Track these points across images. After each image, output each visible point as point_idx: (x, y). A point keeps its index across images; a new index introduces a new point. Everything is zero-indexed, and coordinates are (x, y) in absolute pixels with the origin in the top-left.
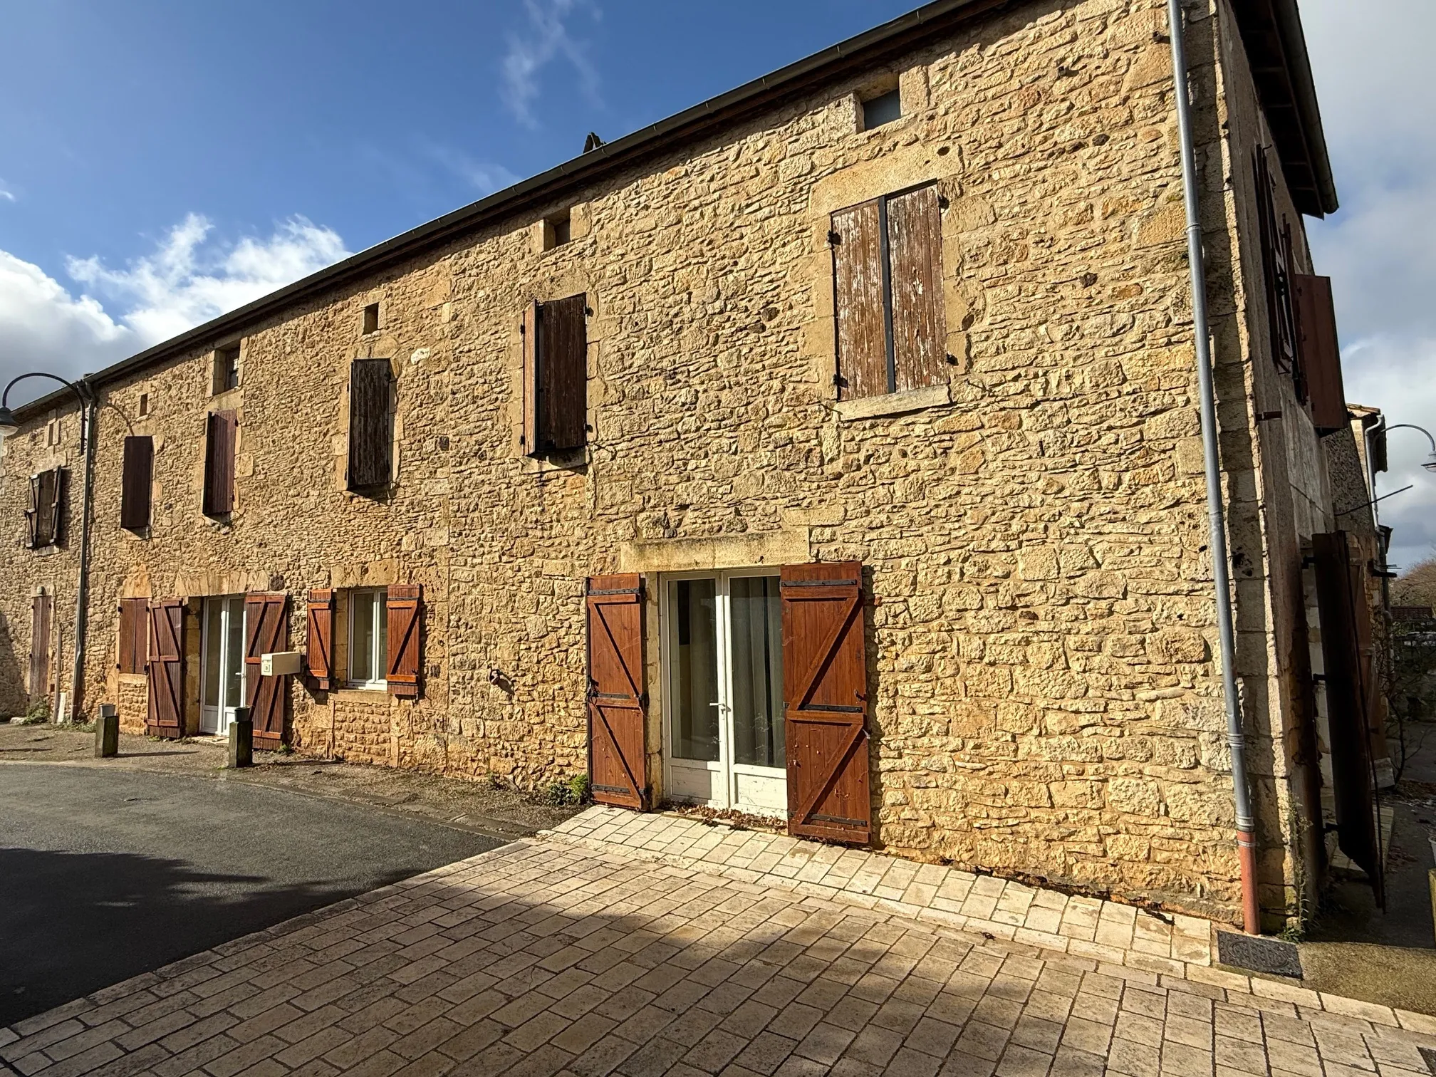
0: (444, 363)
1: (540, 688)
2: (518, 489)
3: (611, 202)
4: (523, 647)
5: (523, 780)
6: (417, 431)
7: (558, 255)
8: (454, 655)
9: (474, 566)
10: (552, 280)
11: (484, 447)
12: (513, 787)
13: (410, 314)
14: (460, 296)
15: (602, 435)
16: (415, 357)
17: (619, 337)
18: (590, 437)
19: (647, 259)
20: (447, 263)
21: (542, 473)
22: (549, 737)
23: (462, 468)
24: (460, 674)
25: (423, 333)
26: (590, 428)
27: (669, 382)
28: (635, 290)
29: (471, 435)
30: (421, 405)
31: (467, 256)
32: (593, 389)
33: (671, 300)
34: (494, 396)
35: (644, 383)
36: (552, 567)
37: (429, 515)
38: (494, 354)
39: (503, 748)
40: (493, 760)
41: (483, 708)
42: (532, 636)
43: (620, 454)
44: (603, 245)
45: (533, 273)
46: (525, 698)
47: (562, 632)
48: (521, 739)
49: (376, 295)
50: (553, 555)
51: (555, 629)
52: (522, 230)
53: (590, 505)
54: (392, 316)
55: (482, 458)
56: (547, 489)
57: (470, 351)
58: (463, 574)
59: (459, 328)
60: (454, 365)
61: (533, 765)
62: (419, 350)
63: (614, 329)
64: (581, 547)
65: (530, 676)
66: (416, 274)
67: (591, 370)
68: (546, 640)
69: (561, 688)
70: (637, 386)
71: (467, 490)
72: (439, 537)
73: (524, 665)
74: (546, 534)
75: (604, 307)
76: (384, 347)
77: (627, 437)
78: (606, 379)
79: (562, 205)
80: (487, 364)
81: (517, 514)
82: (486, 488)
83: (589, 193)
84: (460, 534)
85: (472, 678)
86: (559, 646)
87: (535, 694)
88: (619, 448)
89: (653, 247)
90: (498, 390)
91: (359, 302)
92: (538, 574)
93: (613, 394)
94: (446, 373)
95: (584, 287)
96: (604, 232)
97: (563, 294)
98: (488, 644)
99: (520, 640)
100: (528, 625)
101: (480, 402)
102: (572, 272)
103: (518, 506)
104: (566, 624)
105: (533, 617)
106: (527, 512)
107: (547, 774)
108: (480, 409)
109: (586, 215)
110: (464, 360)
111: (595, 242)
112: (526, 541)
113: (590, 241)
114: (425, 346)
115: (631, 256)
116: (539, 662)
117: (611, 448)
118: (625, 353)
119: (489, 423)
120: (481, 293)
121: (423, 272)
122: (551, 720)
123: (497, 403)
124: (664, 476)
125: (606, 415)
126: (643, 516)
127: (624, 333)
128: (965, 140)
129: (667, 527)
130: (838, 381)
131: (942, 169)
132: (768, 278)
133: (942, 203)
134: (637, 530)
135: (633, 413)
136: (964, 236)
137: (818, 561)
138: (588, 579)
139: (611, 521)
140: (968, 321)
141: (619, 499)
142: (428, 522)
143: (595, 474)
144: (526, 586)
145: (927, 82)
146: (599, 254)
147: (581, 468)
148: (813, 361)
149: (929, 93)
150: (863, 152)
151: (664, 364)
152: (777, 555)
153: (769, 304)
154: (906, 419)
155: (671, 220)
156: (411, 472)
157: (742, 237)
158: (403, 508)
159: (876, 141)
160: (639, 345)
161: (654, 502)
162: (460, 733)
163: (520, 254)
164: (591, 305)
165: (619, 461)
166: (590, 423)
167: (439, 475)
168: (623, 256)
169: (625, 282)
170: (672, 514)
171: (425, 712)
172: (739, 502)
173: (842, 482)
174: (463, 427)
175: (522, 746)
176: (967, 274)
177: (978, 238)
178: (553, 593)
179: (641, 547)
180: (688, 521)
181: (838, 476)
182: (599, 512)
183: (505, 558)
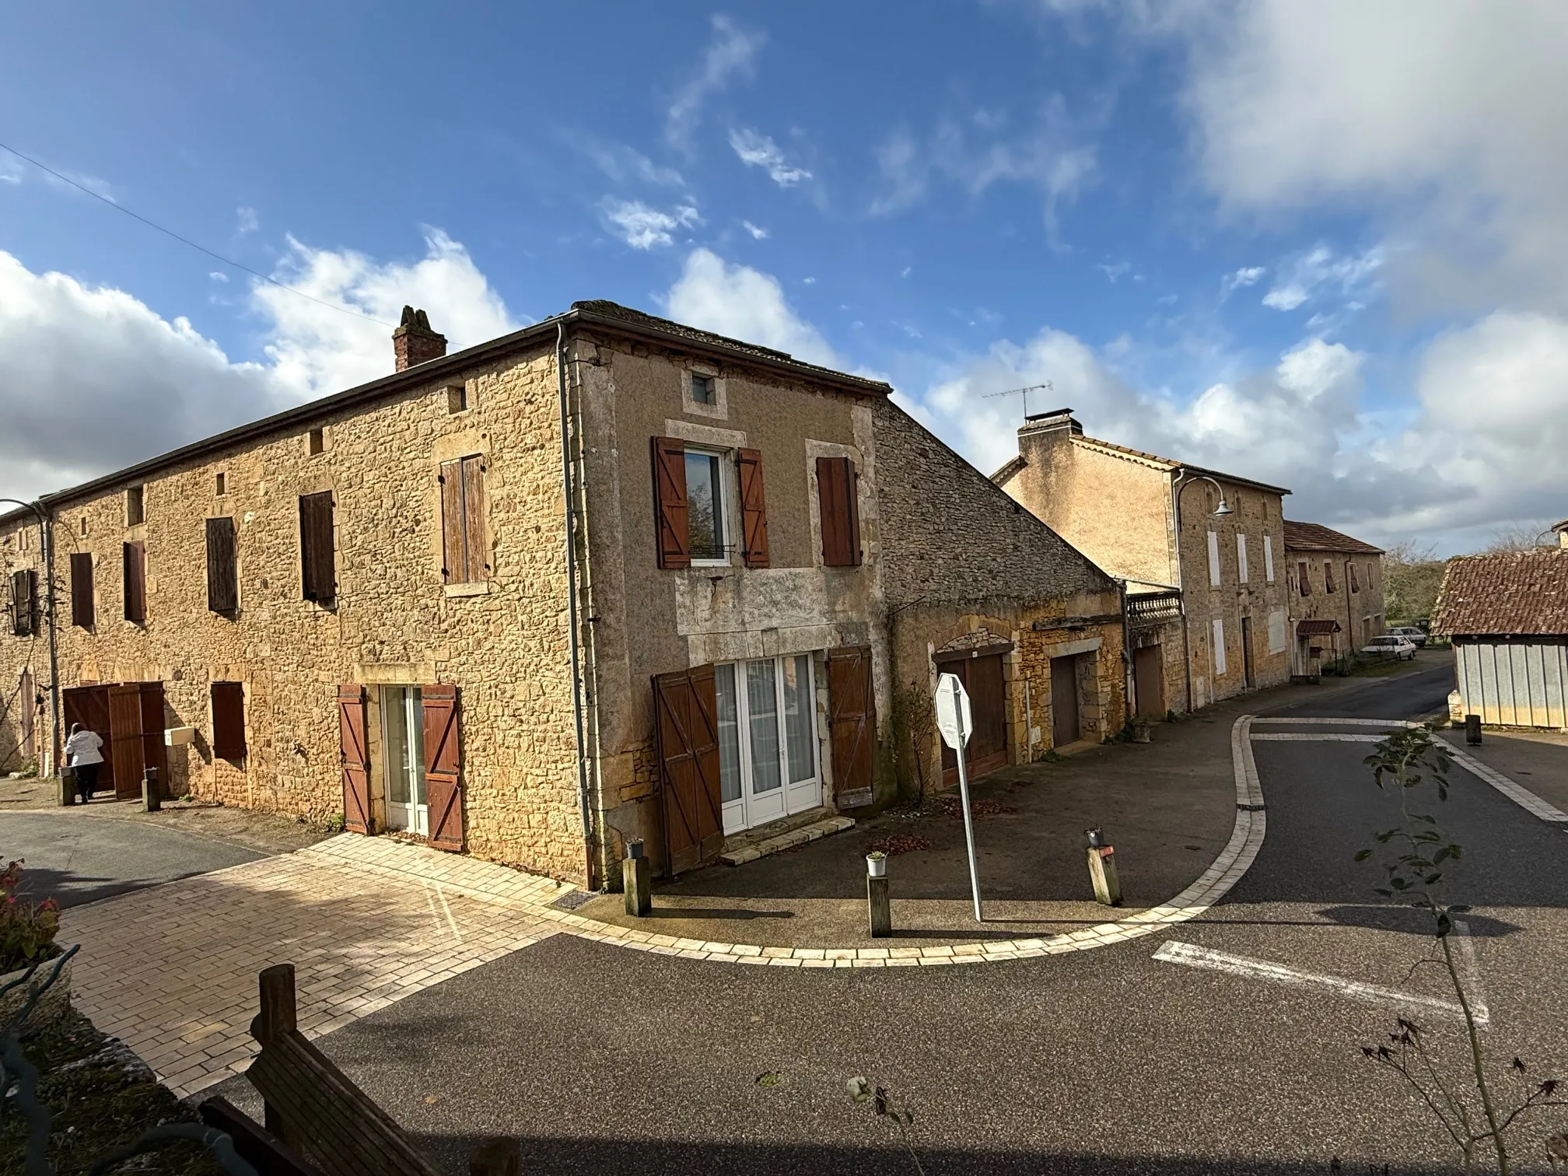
0: (262, 526)
1: (321, 756)
2: (305, 621)
3: (342, 429)
4: (312, 728)
5: (315, 816)
6: (251, 572)
7: (317, 460)
8: (278, 732)
9: (285, 672)
10: (315, 477)
11: (286, 589)
12: (310, 821)
13: (242, 485)
14: (269, 478)
15: (343, 589)
16: (247, 518)
17: (349, 524)
18: (337, 590)
19: (360, 473)
20: (261, 451)
21: (316, 612)
22: (327, 788)
23: (275, 603)
24: (281, 745)
25: (250, 501)
26: (336, 585)
27: (374, 559)
28: (356, 493)
29: (279, 580)
30: (252, 554)
31: (271, 449)
32: (337, 556)
33: (373, 503)
35: (362, 557)
36: (323, 676)
37: (260, 634)
38: (288, 525)
39: (305, 796)
40: (300, 803)
41: (294, 769)
42: (316, 722)
43: (353, 604)
44: (340, 458)
45: (305, 470)
46: (314, 763)
47: (330, 719)
48: (313, 790)
49: (222, 466)
50: (323, 668)
51: (327, 718)
52: (299, 437)
53: (339, 637)
54: (232, 484)
55: (285, 597)
56: (319, 622)
57: (275, 519)
58: (279, 677)
59: (269, 501)
60: (267, 528)
61: (319, 807)
62: (249, 513)
63: (346, 519)
64: (337, 664)
65: (316, 747)
66: (244, 456)
67: (336, 547)
68: (322, 724)
69: (331, 757)
70: (359, 559)
71: (279, 619)
72: (266, 651)
73: (313, 741)
75: (341, 501)
76: (229, 508)
77: (355, 593)
78: (344, 552)
79: (319, 424)
81: (304, 638)
82: (288, 619)
83: (331, 420)
84: (276, 649)
85: (287, 749)
86: (329, 729)
87: (319, 760)
88: (352, 599)
89: (363, 465)
90: (290, 550)
91: (214, 468)
92: (317, 680)
93: (348, 564)
94: (264, 533)
95: (332, 487)
96: (340, 449)
97: (321, 489)
98: (294, 726)
99: (310, 724)
100: (314, 715)
101: (283, 557)
102: (325, 473)
103: (304, 634)
104: (332, 715)
105: (315, 709)
106: (309, 637)
107: (327, 813)
108: (283, 562)
109: (331, 435)
110: (273, 525)
111: (336, 455)
112: (309, 657)
113: (333, 454)
114: (252, 510)
115: (353, 470)
116: (320, 739)
117: (347, 599)
118: (352, 536)
119: (288, 573)
120: (280, 479)
121: (247, 455)
122: (327, 778)
123: (291, 560)
124: (372, 622)
125: (345, 576)
126: (364, 646)
127: (352, 522)
128: (492, 432)
129: (375, 655)
130: (445, 572)
131: (483, 448)
132: (415, 499)
133: (483, 469)
134: (361, 656)
135: (357, 577)
136: (492, 492)
137: (440, 683)
138: (339, 686)
139: (349, 648)
140: (495, 545)
141: (352, 634)
142: (260, 639)
143: (341, 616)
144: (311, 687)
145: (477, 390)
146: (338, 464)
147: (334, 611)
148: (435, 557)
149: (478, 398)
150: (453, 427)
151: (370, 547)
152: (422, 678)
153: (416, 515)
154: (473, 600)
155: (371, 449)
156: (249, 602)
157: (404, 468)
158: (246, 627)
159: (457, 422)
160: (359, 531)
161: (368, 638)
162: (283, 785)
163: (298, 454)
164: (335, 499)
165: (352, 608)
166: (337, 581)
167: (264, 606)
168: (349, 468)
169: (351, 487)
170: (377, 646)
171: (265, 771)
172: (406, 642)
173: (448, 635)
174: (274, 574)
175: (314, 794)
176: (494, 515)
177: (498, 494)
178: (324, 694)
179: (363, 667)
180: (384, 652)
181: (446, 631)
182: (343, 641)
183: (300, 668)
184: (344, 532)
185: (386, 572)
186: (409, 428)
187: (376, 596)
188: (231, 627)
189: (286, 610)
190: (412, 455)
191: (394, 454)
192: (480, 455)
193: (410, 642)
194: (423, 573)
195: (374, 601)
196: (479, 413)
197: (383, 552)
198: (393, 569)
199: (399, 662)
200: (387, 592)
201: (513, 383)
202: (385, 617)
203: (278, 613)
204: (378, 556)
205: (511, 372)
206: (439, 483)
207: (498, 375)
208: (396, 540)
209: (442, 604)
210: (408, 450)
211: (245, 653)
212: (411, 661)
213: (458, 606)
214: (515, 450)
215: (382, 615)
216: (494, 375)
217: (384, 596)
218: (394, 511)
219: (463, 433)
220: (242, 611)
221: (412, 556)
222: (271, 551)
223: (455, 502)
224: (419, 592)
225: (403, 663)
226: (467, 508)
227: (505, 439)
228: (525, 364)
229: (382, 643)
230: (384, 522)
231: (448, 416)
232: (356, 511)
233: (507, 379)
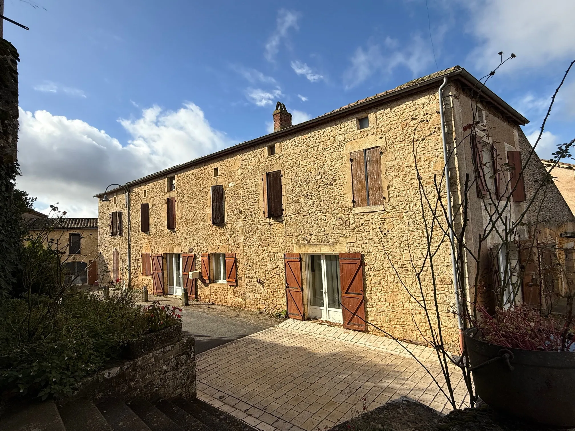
0: (239, 188)
1: (272, 285)
2: (263, 226)
3: (287, 143)
4: (266, 273)
5: (269, 311)
6: (233, 207)
7: (272, 158)
8: (247, 275)
9: (251, 249)
10: (271, 165)
11: (253, 213)
12: (265, 313)
13: (228, 172)
14: (243, 167)
15: (287, 212)
16: (230, 185)
17: (291, 184)
18: (284, 213)
19: (298, 161)
20: (239, 157)
21: (270, 222)
22: (275, 299)
23: (246, 220)
24: (249, 280)
25: (232, 178)
26: (283, 210)
27: (306, 198)
28: (296, 170)
29: (248, 210)
30: (233, 200)
31: (244, 156)
32: (284, 198)
33: (305, 174)
34: (255, 199)
35: (299, 198)
36: (274, 250)
37: (237, 233)
38: (254, 186)
39: (262, 302)
40: (259, 305)
41: (256, 290)
42: (269, 270)
43: (293, 218)
44: (285, 156)
45: (264, 163)
46: (268, 287)
47: (278, 269)
48: (267, 299)
49: (217, 165)
50: (274, 246)
51: (276, 268)
52: (261, 149)
53: (284, 233)
54: (223, 172)
55: (252, 217)
56: (271, 227)
57: (247, 185)
58: (248, 251)
59: (244, 177)
60: (242, 188)
61: (271, 307)
62: (231, 183)
63: (289, 182)
64: (283, 245)
65: (269, 281)
66: (229, 160)
67: (283, 194)
68: (273, 271)
69: (278, 285)
70: (297, 199)
71: (248, 226)
72: (240, 239)
73: (267, 278)
74: (272, 240)
75: (286, 174)
76: (221, 181)
77: (294, 214)
78: (288, 196)
79: (272, 143)
80: (252, 189)
81: (263, 234)
82: (254, 226)
83: (280, 140)
84: (246, 239)
85: (252, 282)
86: (277, 273)
87: (271, 286)
88: (293, 216)
89: (300, 158)
90: (256, 197)
91: (212, 167)
92: (270, 252)
93: (290, 201)
94: (240, 190)
95: (281, 169)
96: (285, 152)
97: (275, 170)
98: (256, 271)
99: (266, 271)
100: (268, 267)
101: (251, 200)
102: (276, 163)
103: (263, 231)
104: (279, 267)
105: (269, 264)
106: (266, 233)
107: (275, 309)
108: (251, 202)
109: (280, 146)
110: (245, 187)
111: (283, 155)
112: (266, 242)
113: (281, 154)
114: (233, 182)
115: (293, 160)
116: (271, 277)
117: (290, 216)
118: (293, 189)
119: (254, 206)
120: (250, 167)
121: (231, 159)
122: (275, 294)
123: (256, 201)
124: (305, 226)
125: (288, 206)
126: (300, 236)
127: (293, 183)
128: (387, 135)
129: (307, 240)
130: (354, 202)
131: (381, 143)
132: (333, 170)
133: (381, 153)
134: (298, 241)
135: (296, 206)
136: (387, 163)
137: (349, 252)
138: (285, 254)
139: (291, 238)
140: (388, 187)
141: (293, 231)
142: (237, 235)
143: (286, 223)
144: (266, 255)
145: (376, 117)
146: (284, 158)
147: (282, 222)
148: (346, 195)
149: (377, 121)
150: (360, 136)
151: (305, 192)
152: (338, 250)
153: (333, 177)
154: (372, 214)
155: (305, 150)
156: (231, 219)
157: (325, 157)
158: (229, 230)
159: (362, 133)
160: (297, 186)
161: (302, 233)
162: (249, 297)
163: (261, 156)
164: (282, 173)
165: (292, 220)
166: (284, 208)
167: (239, 221)
168: (291, 160)
169: (292, 168)
170: (308, 236)
171: (238, 291)
172: (327, 234)
173: (355, 230)
174: (246, 207)
175: (267, 301)
176: (388, 174)
177: (390, 164)
178: (275, 258)
179: (300, 246)
180: (312, 239)
181: (354, 229)
182: (287, 235)
183: (260, 247)
184: (288, 187)
185: (314, 203)
186: (329, 139)
187: (308, 214)
188: (221, 230)
189: (252, 222)
190: (332, 150)
191: (319, 151)
192: (379, 146)
193: (330, 234)
194: (338, 203)
195: (306, 217)
196: (378, 128)
197: (312, 195)
198: (318, 202)
199: (322, 243)
200: (315, 212)
201: (402, 112)
202: (313, 223)
203: (248, 224)
204: (309, 197)
205: (400, 107)
206: (349, 162)
207: (391, 109)
208: (320, 189)
209: (351, 216)
210: (329, 149)
211: (228, 241)
212: (330, 242)
213: (362, 217)
214: (403, 142)
215: (311, 222)
216: (389, 109)
217: (313, 214)
218: (319, 176)
219: (366, 138)
220: (227, 223)
221: (331, 195)
222: (244, 198)
223: (360, 169)
224: (336, 211)
225: (326, 243)
226: (369, 172)
227: (396, 138)
228: (411, 102)
229: (311, 235)
230: (313, 182)
231: (356, 131)
232: (295, 178)
233: (397, 110)
